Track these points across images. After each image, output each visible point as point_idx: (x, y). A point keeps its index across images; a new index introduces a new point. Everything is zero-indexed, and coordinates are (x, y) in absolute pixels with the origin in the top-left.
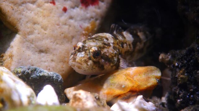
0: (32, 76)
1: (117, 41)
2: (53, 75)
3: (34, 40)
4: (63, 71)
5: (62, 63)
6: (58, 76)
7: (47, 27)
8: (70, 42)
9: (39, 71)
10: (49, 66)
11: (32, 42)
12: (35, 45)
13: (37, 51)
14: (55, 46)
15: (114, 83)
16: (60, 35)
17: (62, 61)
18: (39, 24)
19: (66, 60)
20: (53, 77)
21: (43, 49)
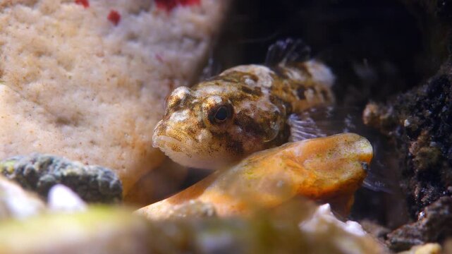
0: (42, 179)
1: (285, 82)
2: (97, 171)
3: (42, 94)
4: (123, 167)
5: (118, 149)
6: (108, 174)
7: (72, 60)
8: (133, 97)
9: (59, 164)
10: (86, 157)
11: (36, 99)
12: (47, 108)
13: (51, 122)
14: (98, 106)
15: (256, 179)
16: (108, 80)
17: (119, 144)
18: (50, 55)
19: (128, 142)
20: (96, 176)
21: (67, 115)
